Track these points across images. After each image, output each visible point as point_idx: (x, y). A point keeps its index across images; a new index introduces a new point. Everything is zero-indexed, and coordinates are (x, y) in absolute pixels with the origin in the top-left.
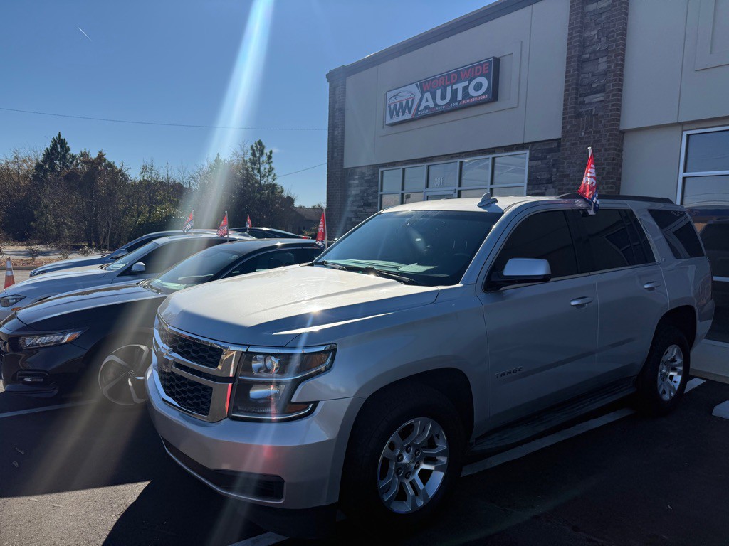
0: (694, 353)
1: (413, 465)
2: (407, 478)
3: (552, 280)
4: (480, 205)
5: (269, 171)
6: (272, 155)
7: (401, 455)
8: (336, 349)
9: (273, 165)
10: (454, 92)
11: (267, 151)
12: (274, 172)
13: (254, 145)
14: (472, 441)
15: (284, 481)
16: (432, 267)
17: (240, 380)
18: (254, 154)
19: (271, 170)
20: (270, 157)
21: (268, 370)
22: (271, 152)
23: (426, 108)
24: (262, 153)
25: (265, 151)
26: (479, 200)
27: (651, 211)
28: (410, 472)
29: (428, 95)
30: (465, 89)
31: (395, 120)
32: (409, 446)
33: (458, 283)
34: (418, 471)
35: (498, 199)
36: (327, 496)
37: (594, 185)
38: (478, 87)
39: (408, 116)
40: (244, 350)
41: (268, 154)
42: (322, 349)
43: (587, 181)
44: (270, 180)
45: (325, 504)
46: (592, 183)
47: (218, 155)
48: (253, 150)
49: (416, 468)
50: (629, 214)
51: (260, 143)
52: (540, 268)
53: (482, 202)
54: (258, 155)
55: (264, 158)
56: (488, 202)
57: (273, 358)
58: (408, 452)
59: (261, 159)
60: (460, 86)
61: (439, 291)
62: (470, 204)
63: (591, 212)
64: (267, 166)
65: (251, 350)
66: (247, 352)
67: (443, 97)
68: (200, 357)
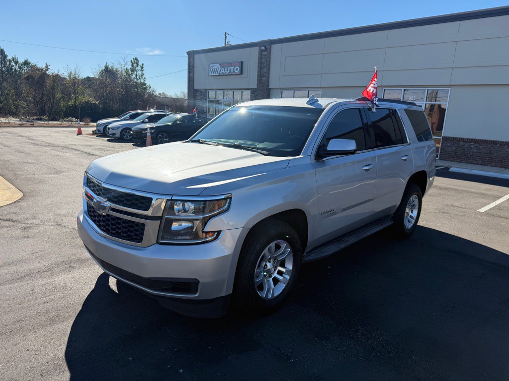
0: (423, 199)
1: (273, 269)
2: (270, 277)
3: (357, 152)
4: (308, 103)
5: (142, 76)
6: (144, 66)
7: (266, 265)
8: (231, 197)
9: (144, 72)
10: (230, 69)
11: (140, 63)
12: (144, 76)
13: (133, 60)
14: (305, 254)
15: (199, 282)
16: (280, 144)
17: (167, 218)
18: (133, 66)
19: (142, 75)
20: (142, 68)
21: (185, 211)
22: (143, 65)
23: (222, 73)
24: (137, 65)
25: (139, 64)
26: (307, 99)
27: (406, 110)
28: (272, 274)
29: (223, 68)
30: (233, 69)
31: (213, 74)
32: (270, 258)
33: (299, 155)
34: (277, 271)
35: (319, 99)
36: (226, 290)
37: (374, 92)
38: (237, 69)
39: (216, 74)
40: (170, 198)
41: (141, 65)
42: (223, 197)
43: (370, 90)
44: (142, 81)
45: (224, 295)
46: (373, 91)
47: (107, 63)
48: (133, 63)
49: (275, 270)
50: (394, 112)
51: (136, 59)
52: (351, 145)
53: (309, 101)
54: (135, 66)
55: (139, 68)
56: (312, 102)
57: (190, 204)
58: (269, 262)
59: (137, 68)
60: (232, 68)
61: (289, 160)
62: (301, 102)
63: (374, 110)
64: (140, 73)
65: (174, 198)
66: (171, 200)
67: (227, 71)
68: (133, 203)
